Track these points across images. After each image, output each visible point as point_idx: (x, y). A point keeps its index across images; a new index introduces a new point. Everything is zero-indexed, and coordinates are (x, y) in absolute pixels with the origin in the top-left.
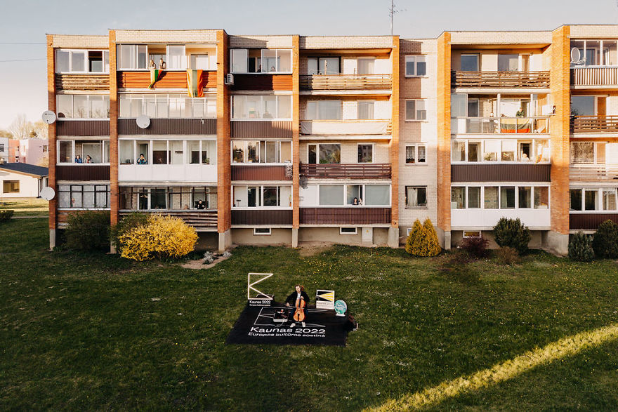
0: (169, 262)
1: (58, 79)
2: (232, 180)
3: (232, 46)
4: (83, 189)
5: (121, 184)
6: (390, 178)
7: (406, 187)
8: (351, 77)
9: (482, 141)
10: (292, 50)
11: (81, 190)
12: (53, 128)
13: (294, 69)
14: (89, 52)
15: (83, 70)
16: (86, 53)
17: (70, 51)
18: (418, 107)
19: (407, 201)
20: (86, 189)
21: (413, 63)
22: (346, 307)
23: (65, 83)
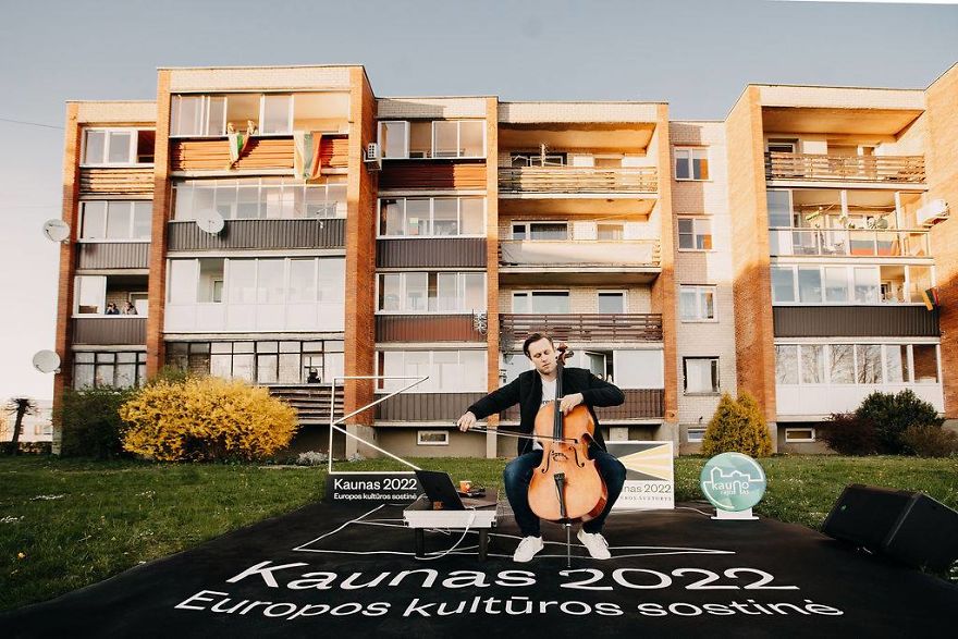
0: (229, 463)
1: (81, 174)
2: (377, 341)
3: (382, 113)
4: (116, 358)
5: (167, 338)
6: (661, 338)
7: (685, 358)
8: (587, 172)
9: (821, 268)
10: (484, 121)
11: (113, 360)
12: (68, 252)
13: (490, 151)
14: (139, 132)
15: (127, 161)
16: (133, 134)
17: (107, 130)
18: (698, 228)
19: (685, 382)
20: (122, 358)
21: (686, 161)
22: (762, 478)
23: (96, 183)
